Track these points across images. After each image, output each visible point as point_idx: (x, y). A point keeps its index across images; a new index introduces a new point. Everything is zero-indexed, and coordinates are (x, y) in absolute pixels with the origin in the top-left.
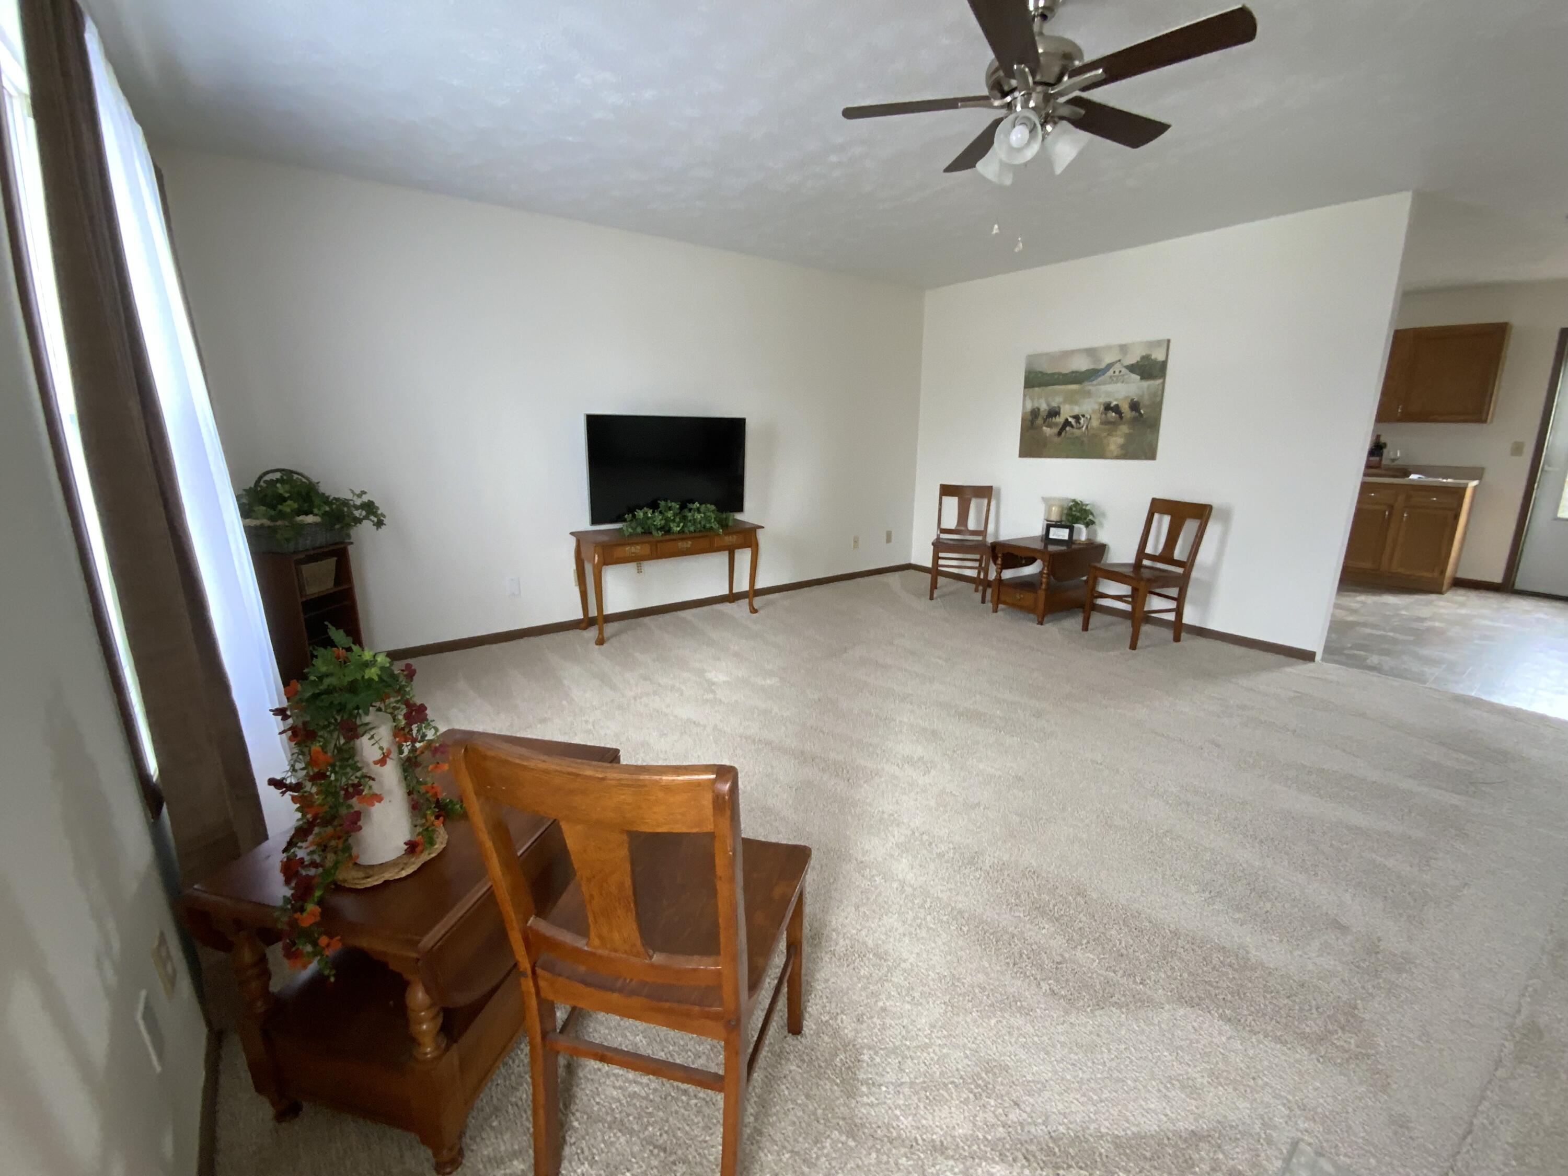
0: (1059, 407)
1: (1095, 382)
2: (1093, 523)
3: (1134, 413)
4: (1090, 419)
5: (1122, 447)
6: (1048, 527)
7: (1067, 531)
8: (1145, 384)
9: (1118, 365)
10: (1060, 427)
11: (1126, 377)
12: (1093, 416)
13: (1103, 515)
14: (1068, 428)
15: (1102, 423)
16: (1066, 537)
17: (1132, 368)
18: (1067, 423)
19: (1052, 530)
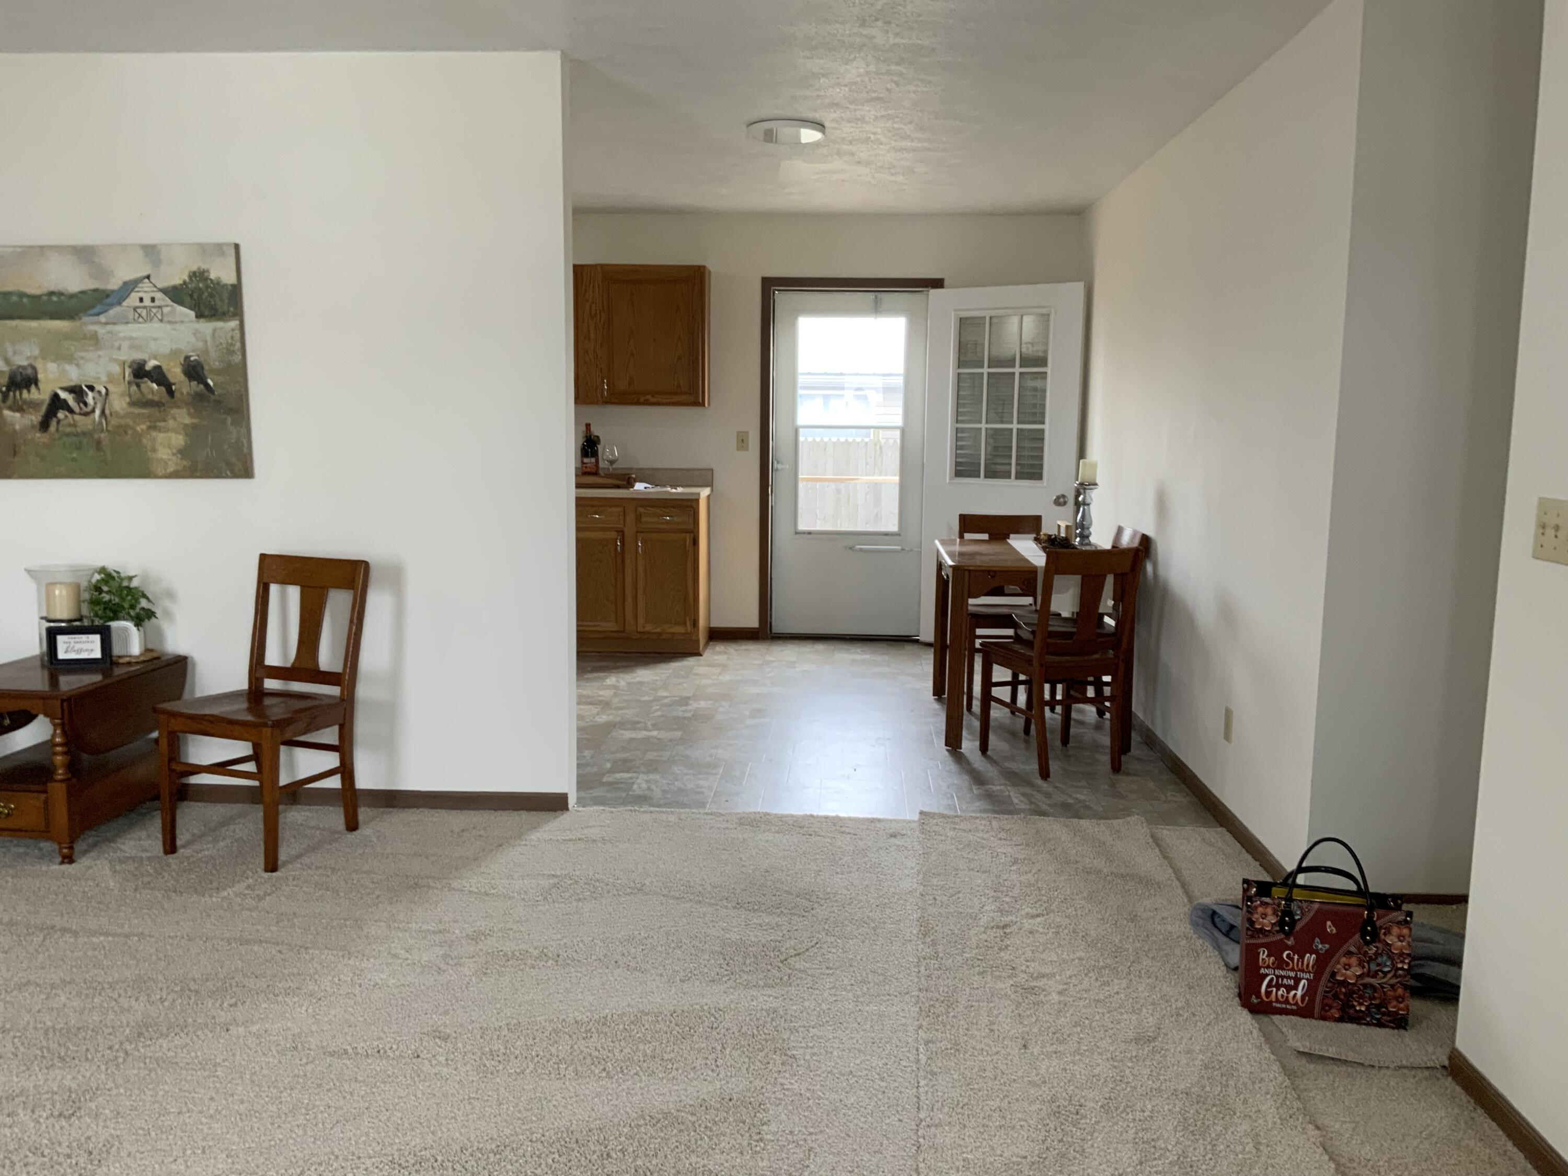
0: (34, 368)
1: (102, 318)
2: (150, 614)
3: (194, 383)
4: (107, 394)
5: (183, 452)
6: (52, 635)
7: (97, 638)
8: (207, 327)
9: (146, 285)
10: (44, 408)
11: (166, 310)
12: (110, 387)
13: (170, 595)
14: (61, 414)
15: (133, 404)
16: (97, 654)
17: (176, 294)
18: (56, 403)
19: (61, 639)
